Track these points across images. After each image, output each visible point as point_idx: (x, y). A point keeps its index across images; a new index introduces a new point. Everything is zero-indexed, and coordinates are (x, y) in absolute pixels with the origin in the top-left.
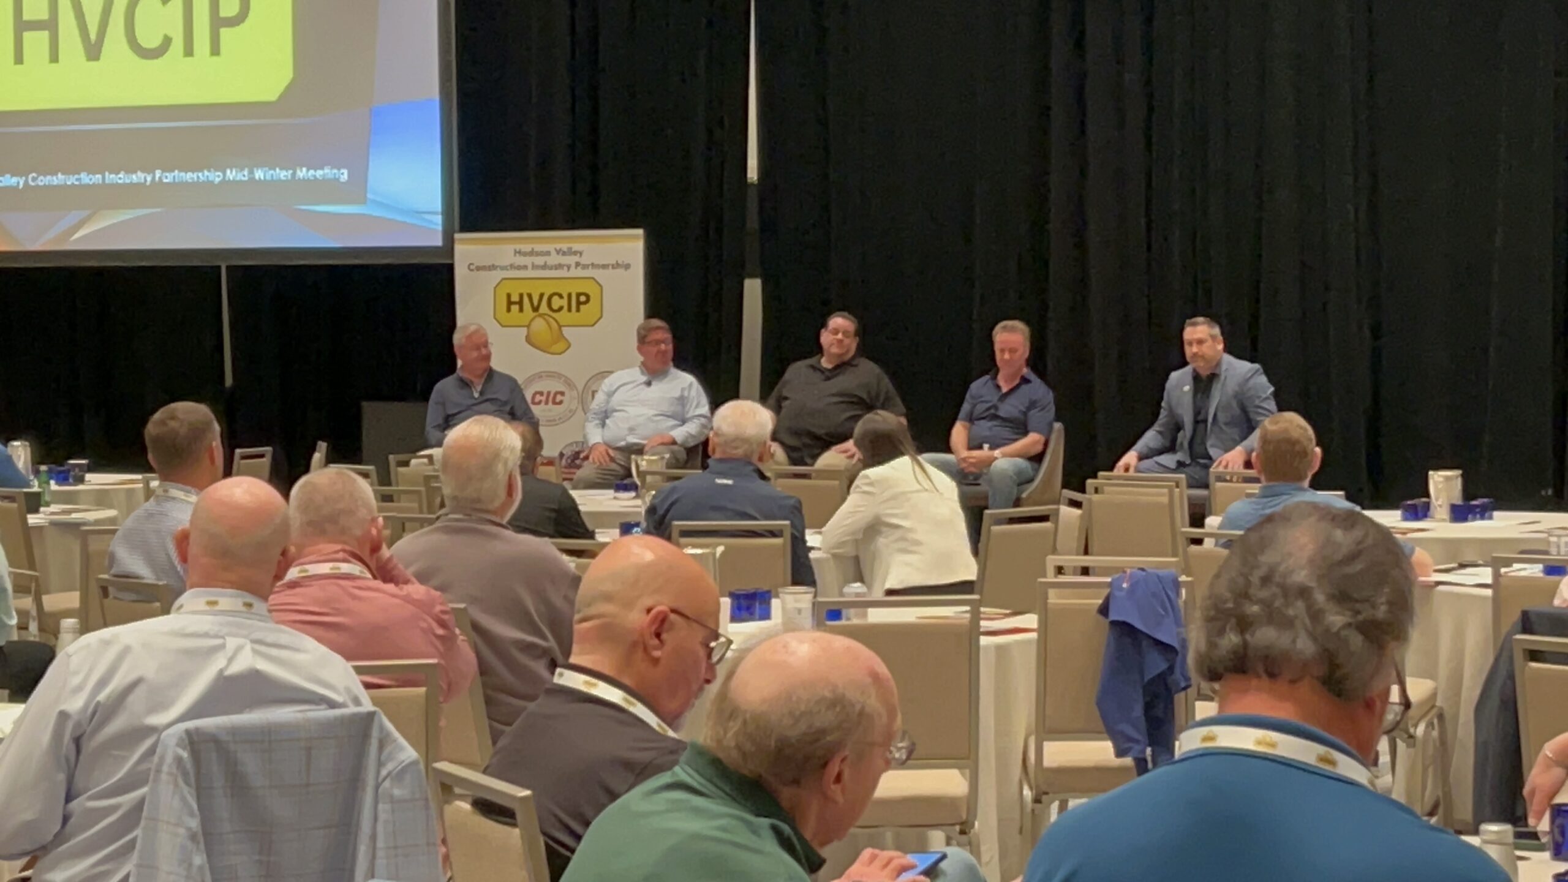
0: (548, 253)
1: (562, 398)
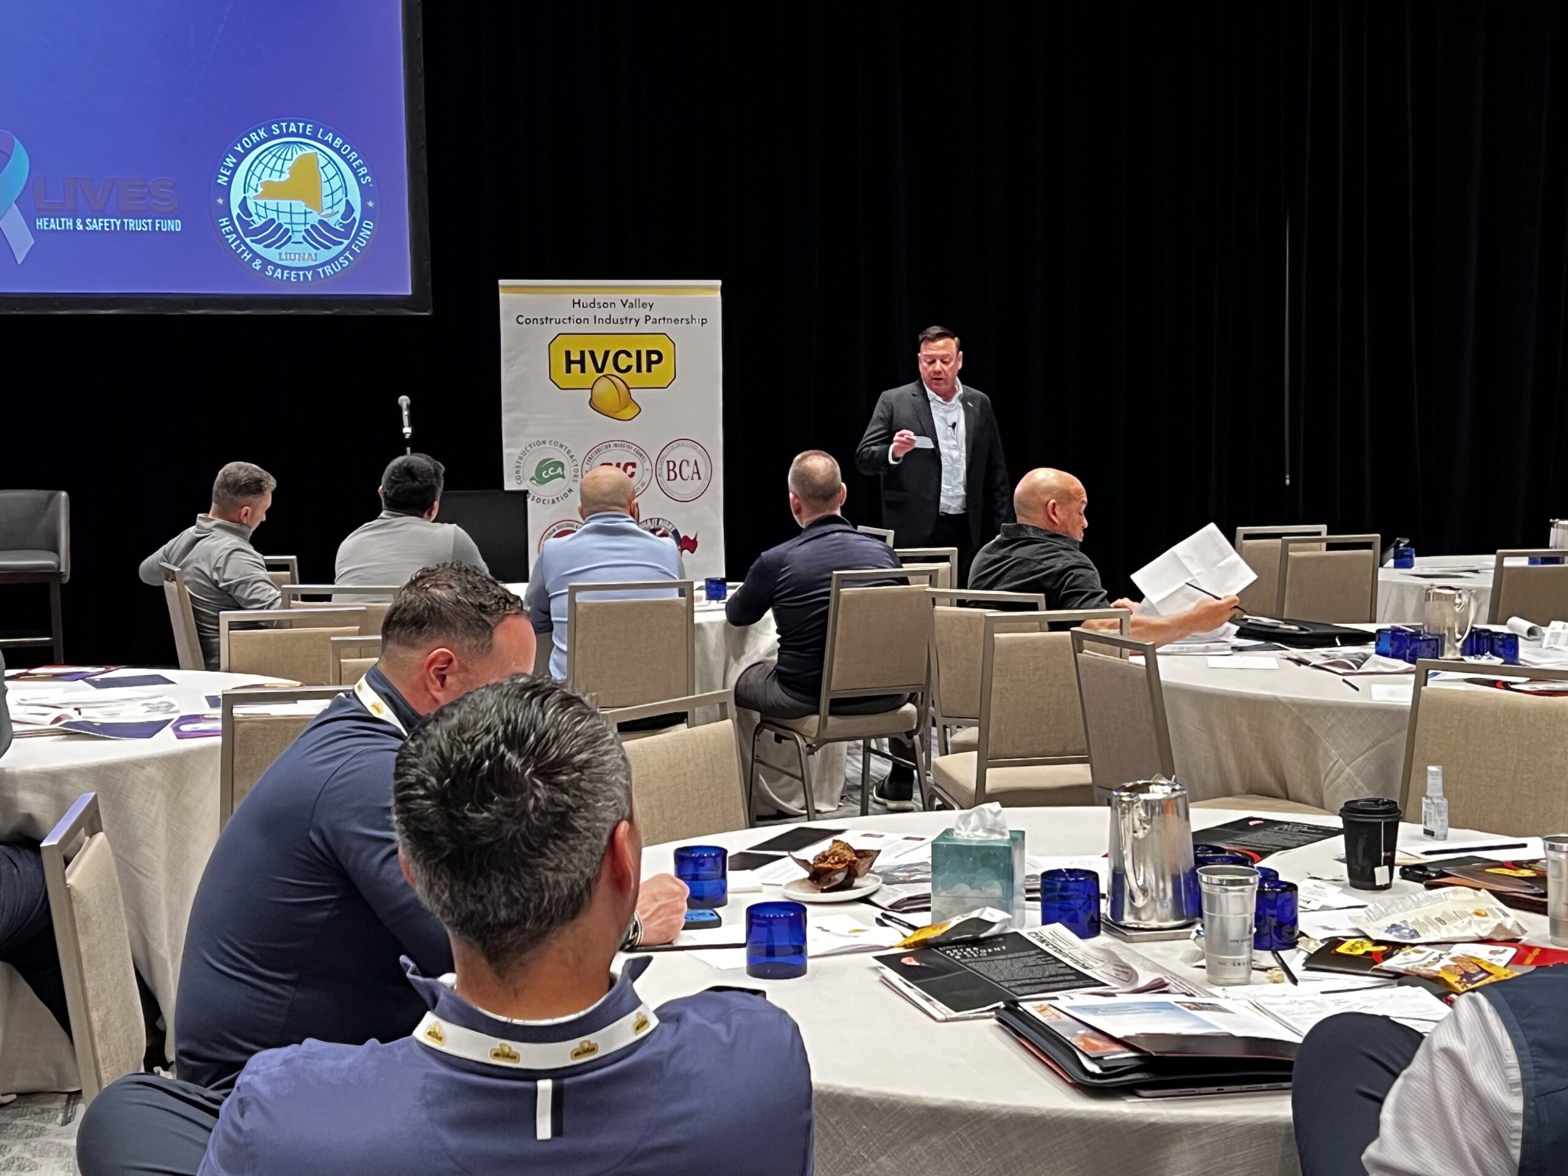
1: (634, 470)
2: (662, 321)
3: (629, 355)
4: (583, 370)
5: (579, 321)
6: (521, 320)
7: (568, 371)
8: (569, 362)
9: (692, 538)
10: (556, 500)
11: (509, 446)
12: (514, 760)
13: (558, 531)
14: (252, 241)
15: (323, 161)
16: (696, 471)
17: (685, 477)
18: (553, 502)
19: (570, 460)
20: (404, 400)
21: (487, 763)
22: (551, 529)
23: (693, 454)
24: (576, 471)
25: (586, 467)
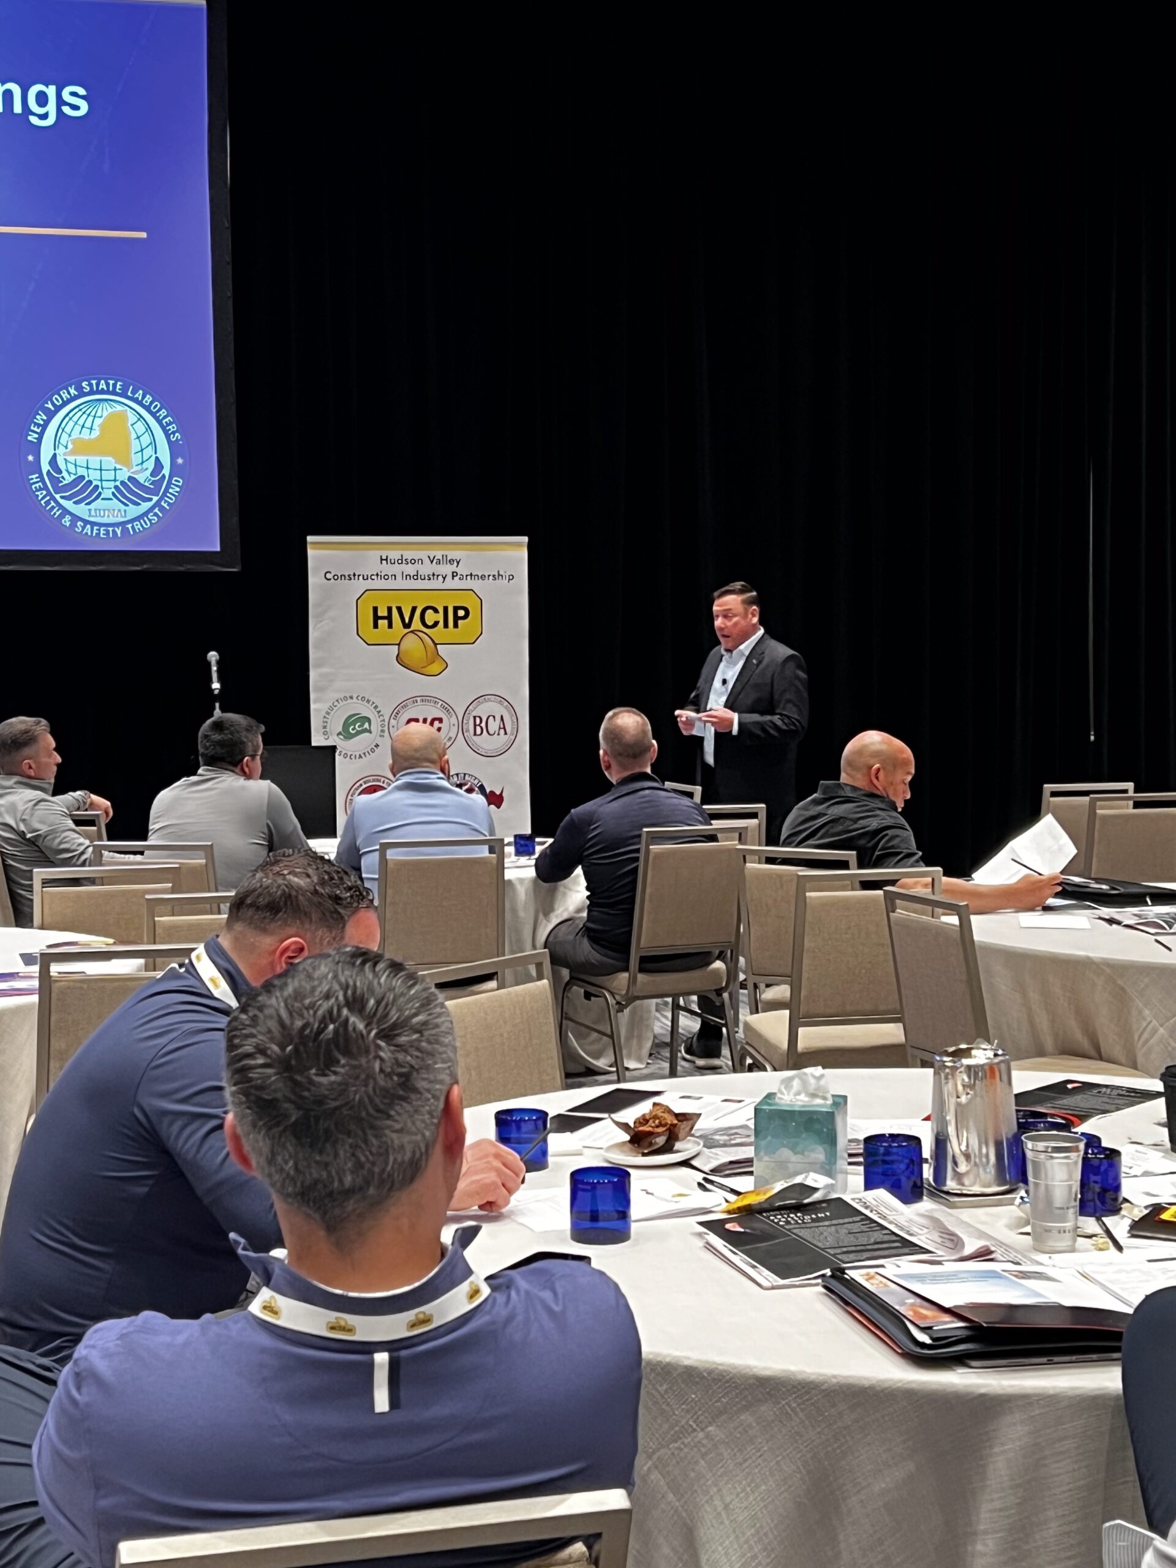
0: (420, 561)
1: (440, 725)
2: (469, 577)
3: (436, 611)
4: (390, 626)
7: (376, 626)
8: (376, 618)
9: (498, 793)
10: (363, 756)
11: (316, 701)
12: (357, 1023)
13: (364, 786)
14: (62, 497)
15: (132, 418)
16: (502, 726)
17: (491, 732)
18: (360, 757)
19: (377, 716)
20: (213, 656)
21: (331, 1027)
22: (358, 784)
23: (498, 709)
24: (383, 726)
25: (393, 722)
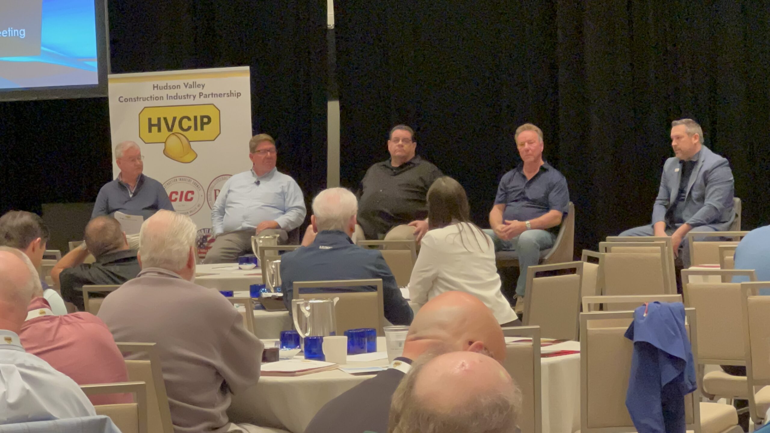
0: (178, 87)
1: (192, 196)
2: (210, 96)
3: (189, 119)
4: (159, 130)
5: (157, 98)
6: (121, 99)
7: (150, 131)
8: (151, 125)
